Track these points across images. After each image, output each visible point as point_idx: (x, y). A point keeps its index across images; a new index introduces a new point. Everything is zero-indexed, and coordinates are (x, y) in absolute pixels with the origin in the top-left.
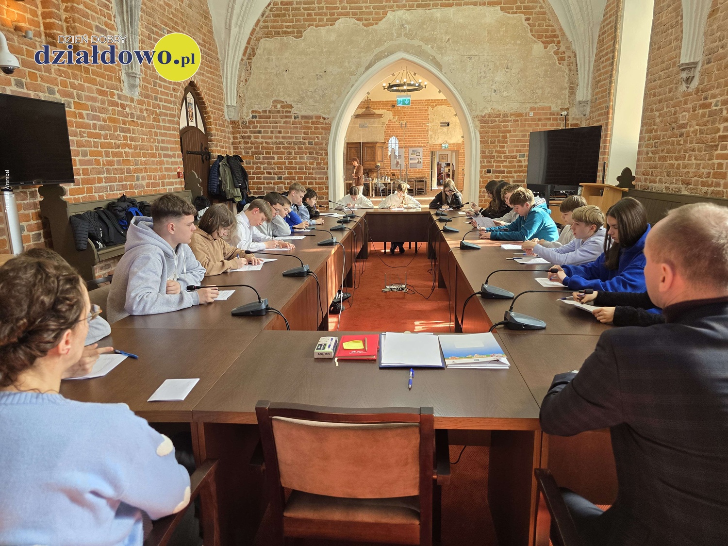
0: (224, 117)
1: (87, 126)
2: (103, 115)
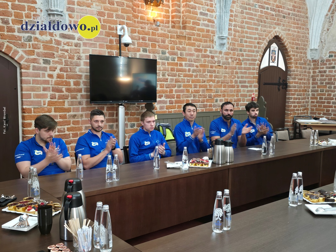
0: (306, 58)
1: (184, 70)
2: (197, 64)
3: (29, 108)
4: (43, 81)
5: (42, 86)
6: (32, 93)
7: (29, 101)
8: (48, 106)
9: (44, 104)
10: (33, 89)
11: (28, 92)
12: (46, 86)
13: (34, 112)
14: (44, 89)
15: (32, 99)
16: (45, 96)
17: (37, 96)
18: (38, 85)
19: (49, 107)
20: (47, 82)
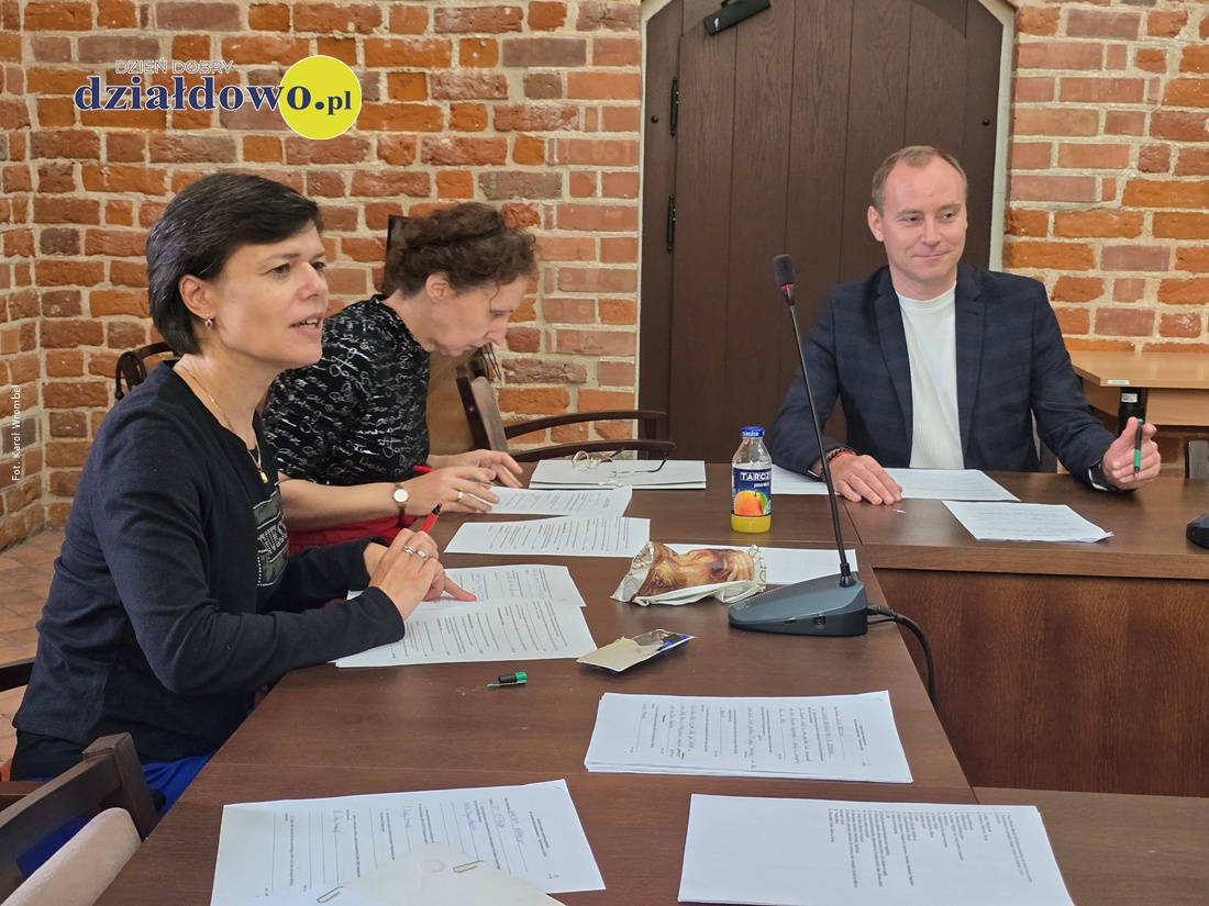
3: (1033, 211)
4: (1113, 87)
5: (1103, 109)
6: (1056, 141)
7: (1036, 178)
8: (1124, 203)
9: (1109, 197)
10: (1060, 125)
11: (1036, 138)
12: (1122, 107)
13: (1057, 233)
14: (1116, 124)
15: (1054, 170)
16: (1115, 157)
17: (1078, 156)
18: (1088, 106)
19: (1131, 209)
20: (1131, 90)
